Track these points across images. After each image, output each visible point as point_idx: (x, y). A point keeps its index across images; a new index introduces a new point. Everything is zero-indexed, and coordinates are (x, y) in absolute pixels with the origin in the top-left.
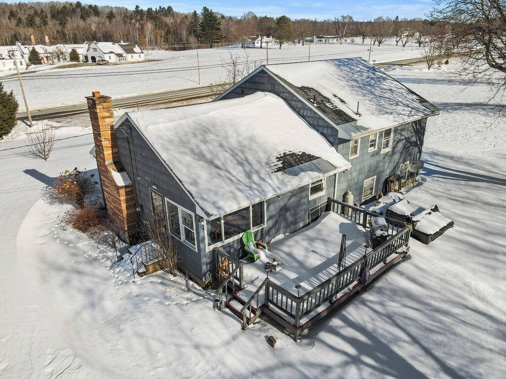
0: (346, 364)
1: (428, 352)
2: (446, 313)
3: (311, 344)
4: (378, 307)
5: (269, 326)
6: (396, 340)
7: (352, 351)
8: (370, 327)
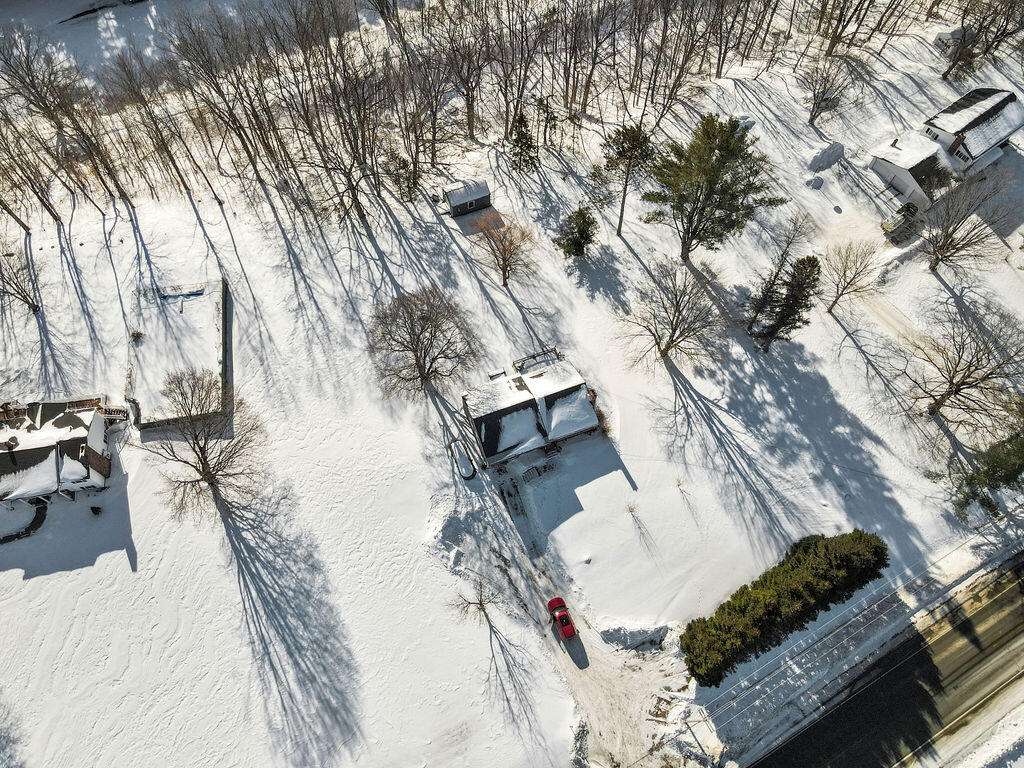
0: (549, 344)
1: (533, 342)
2: (522, 347)
4: (535, 351)
6: (536, 345)
8: (539, 348)
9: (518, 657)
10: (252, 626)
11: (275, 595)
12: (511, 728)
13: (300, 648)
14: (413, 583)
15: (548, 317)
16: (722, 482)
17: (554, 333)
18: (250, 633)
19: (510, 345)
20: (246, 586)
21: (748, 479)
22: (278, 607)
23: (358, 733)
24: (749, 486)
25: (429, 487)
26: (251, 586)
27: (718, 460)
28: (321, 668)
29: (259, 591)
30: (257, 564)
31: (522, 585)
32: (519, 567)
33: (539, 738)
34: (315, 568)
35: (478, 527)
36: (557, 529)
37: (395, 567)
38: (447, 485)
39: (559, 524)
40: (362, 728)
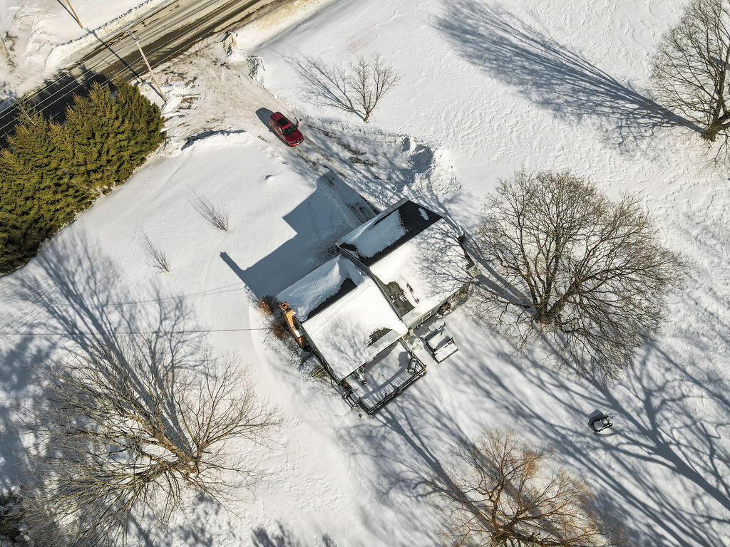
0: (382, 426)
1: (409, 424)
2: (423, 408)
3: (373, 418)
4: (400, 404)
5: (361, 409)
6: (401, 418)
7: (385, 421)
8: (394, 412)
9: (321, 99)
10: (571, 55)
11: (566, 77)
12: (315, 58)
13: (518, 55)
14: (442, 119)
15: (398, 481)
16: (113, 292)
17: (379, 454)
18: (569, 51)
19: (445, 406)
20: (599, 75)
21: (77, 306)
22: (559, 72)
23: (437, 26)
24: (78, 299)
25: (470, 195)
26: (595, 76)
27: (114, 317)
28: (491, 49)
29: (584, 75)
30: (603, 90)
31: (336, 148)
32: (342, 161)
33: (290, 60)
34: (546, 103)
35: (398, 176)
36: (310, 194)
37: (467, 125)
38: (450, 201)
39: (306, 200)
40: (436, 30)
